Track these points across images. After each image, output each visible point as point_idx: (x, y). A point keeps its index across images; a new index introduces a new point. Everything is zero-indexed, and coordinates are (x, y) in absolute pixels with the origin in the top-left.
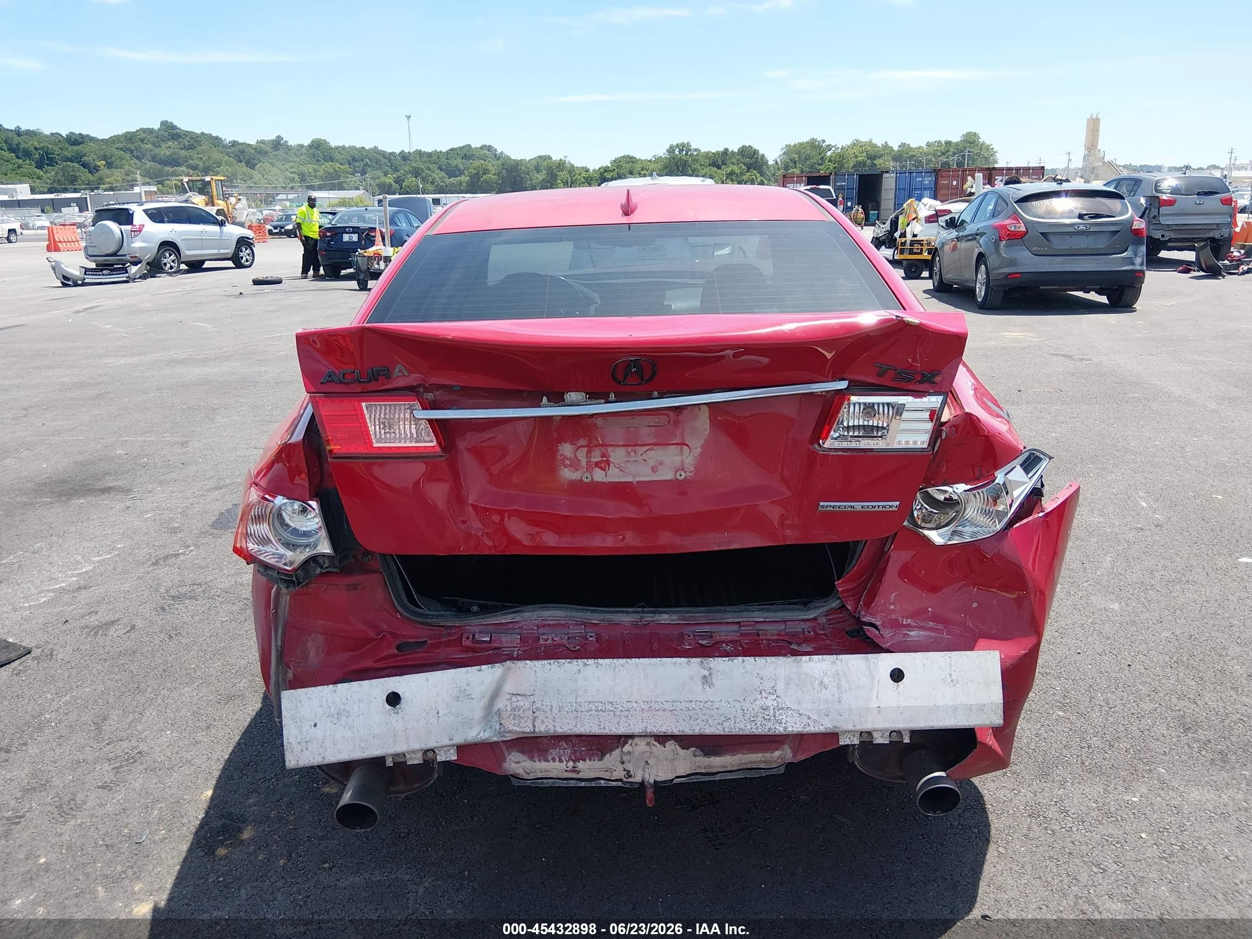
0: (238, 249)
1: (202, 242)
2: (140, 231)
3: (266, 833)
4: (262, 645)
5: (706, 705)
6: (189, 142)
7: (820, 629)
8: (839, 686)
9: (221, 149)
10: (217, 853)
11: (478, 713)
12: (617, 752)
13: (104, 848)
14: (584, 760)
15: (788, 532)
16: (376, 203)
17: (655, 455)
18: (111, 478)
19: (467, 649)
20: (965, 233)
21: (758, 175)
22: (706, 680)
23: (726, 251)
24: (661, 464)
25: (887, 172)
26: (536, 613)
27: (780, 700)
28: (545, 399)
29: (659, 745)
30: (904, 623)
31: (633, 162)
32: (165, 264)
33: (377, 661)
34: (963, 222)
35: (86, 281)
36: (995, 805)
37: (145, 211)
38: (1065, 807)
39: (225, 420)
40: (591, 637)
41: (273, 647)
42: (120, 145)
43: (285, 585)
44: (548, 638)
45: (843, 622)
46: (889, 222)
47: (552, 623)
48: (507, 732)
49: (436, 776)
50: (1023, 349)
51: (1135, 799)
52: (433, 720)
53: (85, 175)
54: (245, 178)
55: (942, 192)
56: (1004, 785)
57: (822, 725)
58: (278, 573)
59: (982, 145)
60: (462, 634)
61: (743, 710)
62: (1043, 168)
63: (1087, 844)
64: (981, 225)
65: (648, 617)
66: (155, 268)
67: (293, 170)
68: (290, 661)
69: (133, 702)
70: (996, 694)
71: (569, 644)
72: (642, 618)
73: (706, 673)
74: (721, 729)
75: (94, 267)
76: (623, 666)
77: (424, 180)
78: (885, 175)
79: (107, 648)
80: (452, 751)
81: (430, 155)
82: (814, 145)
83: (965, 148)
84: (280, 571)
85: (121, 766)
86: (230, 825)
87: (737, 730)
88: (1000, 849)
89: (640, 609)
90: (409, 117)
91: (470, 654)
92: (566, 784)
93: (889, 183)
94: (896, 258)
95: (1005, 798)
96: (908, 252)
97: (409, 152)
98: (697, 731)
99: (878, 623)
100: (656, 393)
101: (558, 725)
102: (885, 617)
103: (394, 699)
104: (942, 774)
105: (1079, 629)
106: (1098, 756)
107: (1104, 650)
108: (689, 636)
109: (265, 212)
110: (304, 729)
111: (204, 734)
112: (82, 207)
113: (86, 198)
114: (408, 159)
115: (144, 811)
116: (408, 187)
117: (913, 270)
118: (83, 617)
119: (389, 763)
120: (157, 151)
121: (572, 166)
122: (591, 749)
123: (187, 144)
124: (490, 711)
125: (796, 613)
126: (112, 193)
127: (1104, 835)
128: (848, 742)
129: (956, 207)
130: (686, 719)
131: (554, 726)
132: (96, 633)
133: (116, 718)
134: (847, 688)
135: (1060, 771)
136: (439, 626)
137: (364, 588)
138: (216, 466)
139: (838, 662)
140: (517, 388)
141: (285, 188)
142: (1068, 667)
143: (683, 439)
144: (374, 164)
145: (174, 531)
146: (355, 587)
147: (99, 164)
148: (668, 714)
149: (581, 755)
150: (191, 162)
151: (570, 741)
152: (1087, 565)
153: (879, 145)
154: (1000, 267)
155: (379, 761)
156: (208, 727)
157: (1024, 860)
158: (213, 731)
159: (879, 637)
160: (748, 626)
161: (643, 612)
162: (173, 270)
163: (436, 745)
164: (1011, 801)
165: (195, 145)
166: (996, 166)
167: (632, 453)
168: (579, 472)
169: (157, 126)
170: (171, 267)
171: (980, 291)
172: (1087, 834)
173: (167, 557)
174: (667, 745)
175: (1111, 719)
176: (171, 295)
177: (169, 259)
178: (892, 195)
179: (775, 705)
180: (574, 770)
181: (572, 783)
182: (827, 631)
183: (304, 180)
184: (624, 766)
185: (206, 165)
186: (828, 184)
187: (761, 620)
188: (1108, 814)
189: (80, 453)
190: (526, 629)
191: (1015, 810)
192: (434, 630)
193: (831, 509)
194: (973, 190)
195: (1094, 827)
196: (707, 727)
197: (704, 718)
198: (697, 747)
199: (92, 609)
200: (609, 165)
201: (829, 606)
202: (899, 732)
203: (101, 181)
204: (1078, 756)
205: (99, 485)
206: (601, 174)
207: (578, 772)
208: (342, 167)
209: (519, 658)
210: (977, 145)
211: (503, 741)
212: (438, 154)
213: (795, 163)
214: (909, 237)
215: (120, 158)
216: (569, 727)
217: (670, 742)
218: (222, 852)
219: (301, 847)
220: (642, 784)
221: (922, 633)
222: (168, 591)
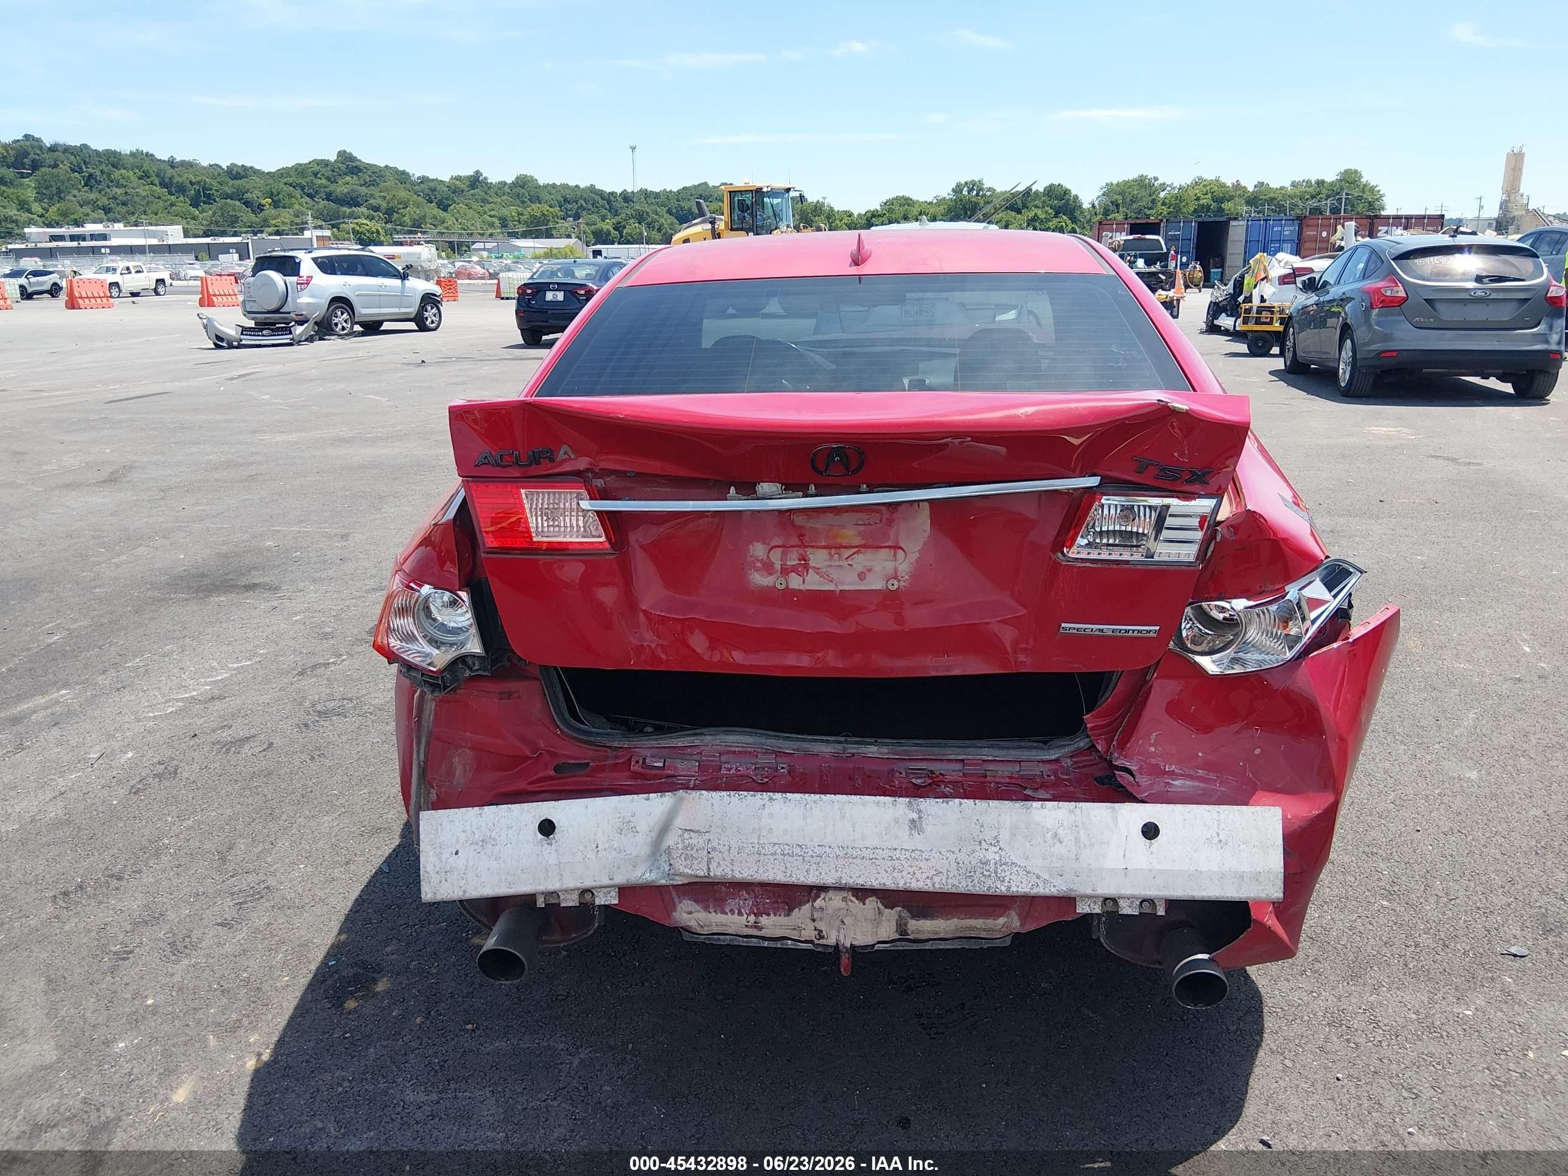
0: (422, 308)
1: (379, 298)
2: (308, 284)
3: (404, 986)
4: (403, 760)
5: (913, 854)
6: (370, 176)
7: (1063, 774)
8: (1077, 840)
9: (408, 186)
10: (346, 1005)
11: (645, 850)
12: (807, 907)
13: (218, 993)
14: (768, 915)
15: (1022, 658)
16: (591, 255)
17: (862, 560)
18: (257, 573)
19: (636, 776)
20: (1328, 298)
21: (1069, 222)
22: (915, 825)
23: (1011, 315)
24: (869, 570)
25: (1235, 219)
26: (718, 737)
27: (1003, 853)
28: (732, 490)
29: (857, 902)
30: (1167, 769)
31: (909, 205)
32: (336, 324)
33: (532, 783)
34: (1326, 283)
35: (243, 342)
36: (1286, 1008)
37: (315, 260)
38: (1376, 1017)
39: (393, 510)
40: (783, 768)
41: (414, 762)
42: (290, 180)
43: (430, 689)
44: (731, 767)
45: (1091, 765)
46: (1232, 283)
47: (737, 749)
48: (677, 875)
49: (597, 925)
50: (1394, 448)
51: (1467, 1013)
52: (592, 855)
53: (248, 216)
54: (436, 223)
55: (1308, 245)
56: (1301, 985)
57: (1054, 886)
58: (423, 675)
59: (1365, 186)
60: (631, 757)
61: (958, 863)
62: (1442, 216)
63: (1398, 1063)
64: (1347, 288)
65: (852, 749)
66: (324, 329)
67: (492, 213)
68: (435, 779)
69: (264, 831)
70: (1275, 861)
71: (756, 775)
72: (845, 749)
73: (915, 816)
74: (930, 884)
75: (253, 326)
76: (815, 802)
77: (650, 226)
78: (1233, 223)
79: (239, 767)
80: (613, 894)
81: (657, 195)
82: (1143, 183)
83: (1342, 189)
84: (424, 672)
85: (245, 902)
86: (363, 974)
87: (950, 886)
88: (1287, 1062)
89: (842, 739)
90: (633, 149)
91: (639, 782)
92: (747, 942)
93: (1237, 232)
94: (1237, 329)
95: (1300, 1001)
96: (1254, 322)
97: (632, 192)
98: (901, 885)
99: (1133, 768)
100: (865, 486)
101: (737, 869)
102: (1143, 761)
103: (547, 828)
104: (1205, 956)
105: (1423, 801)
106: (1427, 957)
107: (1451, 829)
108: (901, 773)
109: (458, 264)
110: (444, 857)
111: (343, 870)
112: (244, 255)
113: (248, 243)
114: (631, 200)
115: (267, 953)
116: (630, 235)
117: (1260, 345)
118: (214, 731)
119: (540, 903)
120: (332, 187)
121: (832, 209)
122: (777, 902)
123: (368, 179)
124: (657, 847)
125: (1034, 752)
126: (278, 238)
127: (1423, 1053)
128: (1087, 910)
129: (1319, 264)
130: (887, 869)
131: (732, 870)
132: (228, 750)
133: (243, 847)
134: (1087, 844)
135: (1375, 972)
136: (604, 746)
137: (519, 697)
138: (379, 563)
139: (1078, 811)
140: (700, 476)
141: (482, 235)
142: (1401, 847)
143: (897, 542)
144: (590, 206)
145: (326, 636)
146: (509, 695)
147: (263, 202)
148: (867, 862)
149: (764, 908)
150: (372, 201)
151: (753, 891)
152: (1443, 722)
153: (1229, 184)
154: (1369, 344)
155: (528, 900)
156: (347, 863)
157: (1315, 1076)
158: (353, 867)
159: (1133, 785)
160: (974, 765)
161: (846, 742)
162: (345, 332)
163: (594, 884)
164: (1307, 1005)
165: (378, 181)
166: (1383, 213)
167: (836, 556)
168: (772, 577)
169: (332, 157)
170: (343, 328)
171: (1344, 372)
172: (1400, 1051)
173: (314, 667)
174: (867, 901)
175: (1450, 913)
176: (341, 361)
177: (341, 319)
178: (1241, 249)
179: (997, 859)
180: (756, 926)
181: (754, 942)
182: (1071, 777)
183: (506, 226)
184: (816, 924)
185: (390, 205)
186: (1159, 234)
187: (990, 758)
188: (1431, 1028)
189: (224, 543)
190: (706, 756)
191: (1312, 1016)
192: (598, 751)
193: (1075, 631)
194: (1343, 244)
195: (1410, 1043)
196: (914, 880)
197: (911, 870)
198: (903, 907)
199: (225, 723)
200: (879, 208)
201: (1076, 746)
202: (1151, 901)
203: (265, 223)
204: (1400, 956)
205: (243, 581)
206: (867, 219)
207: (760, 929)
208: (551, 210)
209: (695, 788)
210: (1358, 186)
211: (674, 886)
212: (667, 194)
213: (1118, 206)
214: (1256, 302)
215: (288, 195)
216: (750, 872)
217: (871, 899)
218: (351, 1004)
219: (442, 1004)
220: (837, 947)
221: (1189, 783)
222: (313, 705)
